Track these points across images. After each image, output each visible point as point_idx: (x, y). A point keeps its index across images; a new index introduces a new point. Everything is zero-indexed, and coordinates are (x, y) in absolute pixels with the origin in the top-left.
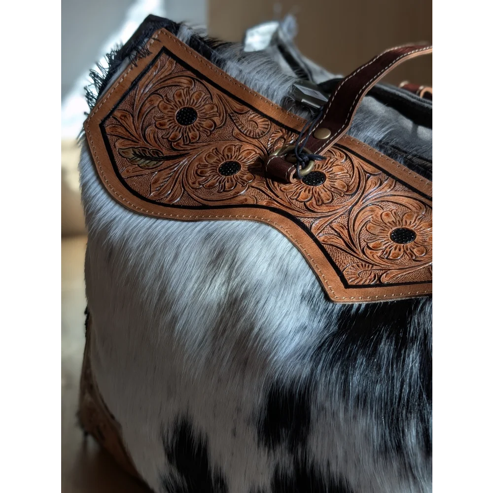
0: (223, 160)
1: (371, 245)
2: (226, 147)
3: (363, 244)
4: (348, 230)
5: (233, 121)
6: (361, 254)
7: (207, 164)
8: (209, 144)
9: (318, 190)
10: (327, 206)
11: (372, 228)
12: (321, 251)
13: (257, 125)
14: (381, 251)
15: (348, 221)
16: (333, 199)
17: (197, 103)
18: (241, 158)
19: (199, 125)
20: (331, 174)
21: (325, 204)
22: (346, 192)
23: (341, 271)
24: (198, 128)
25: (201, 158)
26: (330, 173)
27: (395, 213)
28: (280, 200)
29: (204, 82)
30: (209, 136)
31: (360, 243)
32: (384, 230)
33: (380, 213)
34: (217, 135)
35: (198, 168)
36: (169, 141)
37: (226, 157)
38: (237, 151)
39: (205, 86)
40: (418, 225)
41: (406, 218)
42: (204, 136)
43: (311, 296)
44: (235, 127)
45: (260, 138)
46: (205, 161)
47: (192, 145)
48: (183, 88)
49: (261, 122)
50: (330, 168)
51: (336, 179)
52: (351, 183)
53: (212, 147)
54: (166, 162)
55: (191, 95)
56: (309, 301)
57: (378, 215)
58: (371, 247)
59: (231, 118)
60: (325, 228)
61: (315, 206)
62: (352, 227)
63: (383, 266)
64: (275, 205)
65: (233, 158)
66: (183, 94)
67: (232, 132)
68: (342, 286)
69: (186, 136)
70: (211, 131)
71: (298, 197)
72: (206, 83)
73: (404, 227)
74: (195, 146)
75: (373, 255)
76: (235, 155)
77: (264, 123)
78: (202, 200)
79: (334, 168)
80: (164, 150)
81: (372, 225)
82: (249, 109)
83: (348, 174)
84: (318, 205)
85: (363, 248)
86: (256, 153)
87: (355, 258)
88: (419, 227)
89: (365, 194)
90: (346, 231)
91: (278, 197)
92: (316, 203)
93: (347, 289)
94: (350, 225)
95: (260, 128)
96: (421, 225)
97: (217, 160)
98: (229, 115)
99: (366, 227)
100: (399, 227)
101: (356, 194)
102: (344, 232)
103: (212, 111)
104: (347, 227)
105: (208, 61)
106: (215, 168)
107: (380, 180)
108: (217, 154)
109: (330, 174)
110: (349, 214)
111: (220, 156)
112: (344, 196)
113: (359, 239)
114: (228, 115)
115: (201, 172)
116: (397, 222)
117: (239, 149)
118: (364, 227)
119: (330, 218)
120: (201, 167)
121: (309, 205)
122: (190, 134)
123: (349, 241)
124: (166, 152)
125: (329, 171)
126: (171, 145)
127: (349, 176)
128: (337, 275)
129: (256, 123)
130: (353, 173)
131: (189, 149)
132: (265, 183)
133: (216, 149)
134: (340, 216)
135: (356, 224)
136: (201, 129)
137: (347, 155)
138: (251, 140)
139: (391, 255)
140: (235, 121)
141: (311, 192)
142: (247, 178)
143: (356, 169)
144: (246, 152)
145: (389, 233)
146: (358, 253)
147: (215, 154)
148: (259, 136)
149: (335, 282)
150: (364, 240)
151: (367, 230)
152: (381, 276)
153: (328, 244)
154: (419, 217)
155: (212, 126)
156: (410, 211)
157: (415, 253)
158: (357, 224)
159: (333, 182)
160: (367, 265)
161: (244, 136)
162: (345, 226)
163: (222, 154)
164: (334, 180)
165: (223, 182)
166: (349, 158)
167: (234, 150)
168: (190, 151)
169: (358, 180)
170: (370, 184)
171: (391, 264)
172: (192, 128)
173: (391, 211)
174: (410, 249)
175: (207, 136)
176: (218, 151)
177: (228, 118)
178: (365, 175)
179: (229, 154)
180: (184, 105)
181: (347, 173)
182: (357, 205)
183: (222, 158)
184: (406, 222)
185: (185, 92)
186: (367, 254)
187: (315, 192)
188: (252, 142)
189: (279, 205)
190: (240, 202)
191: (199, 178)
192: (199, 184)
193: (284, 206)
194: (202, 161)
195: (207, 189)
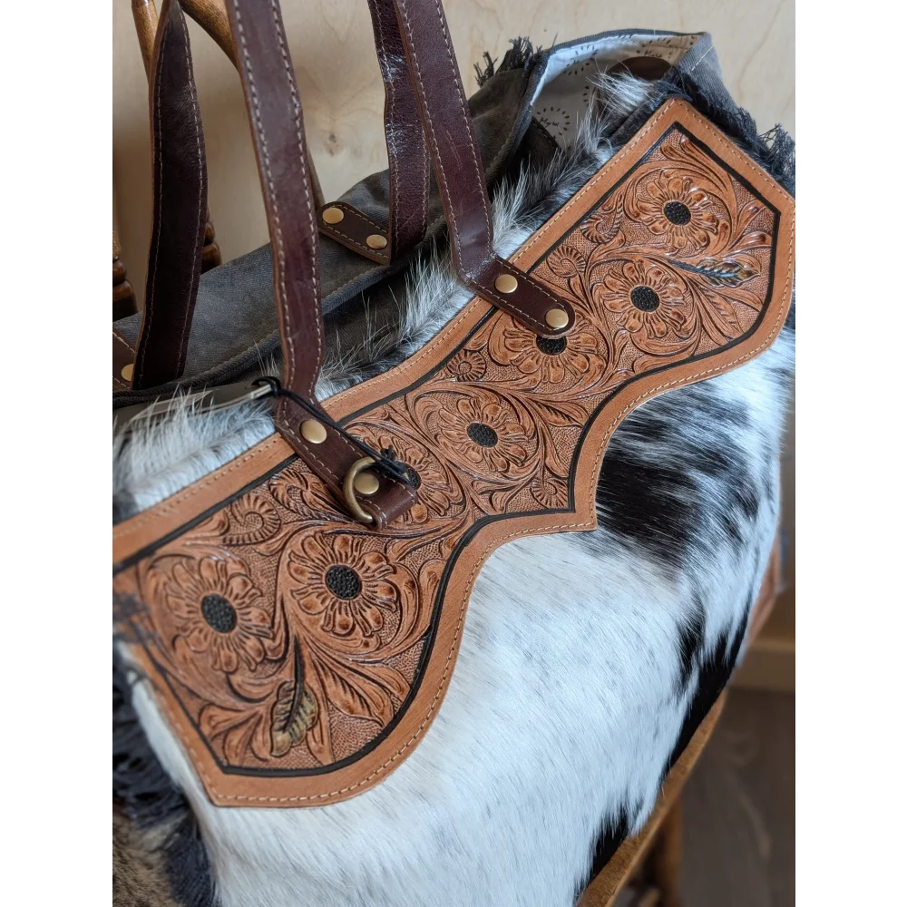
0: (319, 588)
2: (291, 575)
5: (241, 545)
7: (324, 614)
8: (281, 598)
13: (255, 513)
17: (194, 585)
19: (239, 601)
24: (245, 605)
25: (308, 620)
28: (446, 528)
29: (160, 552)
30: (262, 593)
34: (263, 581)
35: (332, 630)
36: (262, 662)
38: (303, 561)
39: (167, 556)
42: (260, 602)
44: (253, 546)
45: (280, 520)
46: (316, 617)
47: (276, 627)
48: (165, 593)
49: (249, 505)
53: (287, 597)
54: (307, 680)
59: (234, 546)
64: (457, 537)
65: (318, 571)
66: (177, 600)
67: (262, 555)
68: (569, 515)
69: (258, 631)
70: (254, 587)
71: (442, 507)
74: (280, 623)
77: (252, 502)
78: (413, 637)
80: (280, 676)
82: (222, 511)
86: (313, 536)
87: (523, 490)
91: (438, 530)
95: (261, 512)
97: (317, 597)
98: (227, 546)
100: (467, 436)
103: (215, 569)
106: (337, 604)
108: (304, 593)
111: (309, 590)
115: (344, 627)
117: (298, 556)
120: (331, 626)
122: (255, 622)
124: (286, 675)
126: (271, 661)
129: (249, 513)
131: (284, 633)
132: (396, 540)
133: (292, 591)
136: (247, 600)
138: (283, 533)
142: (376, 562)
144: (308, 550)
147: (303, 596)
148: (276, 520)
155: (245, 581)
161: (273, 540)
163: (305, 585)
165: (374, 600)
167: (301, 566)
168: (291, 634)
172: (244, 614)
175: (262, 596)
176: (298, 590)
179: (310, 575)
180: (197, 608)
183: (315, 588)
185: (174, 594)
188: (288, 533)
189: (457, 532)
190: (432, 583)
191: (357, 634)
192: (371, 636)
193: (458, 528)
194: (318, 620)
195: (383, 627)
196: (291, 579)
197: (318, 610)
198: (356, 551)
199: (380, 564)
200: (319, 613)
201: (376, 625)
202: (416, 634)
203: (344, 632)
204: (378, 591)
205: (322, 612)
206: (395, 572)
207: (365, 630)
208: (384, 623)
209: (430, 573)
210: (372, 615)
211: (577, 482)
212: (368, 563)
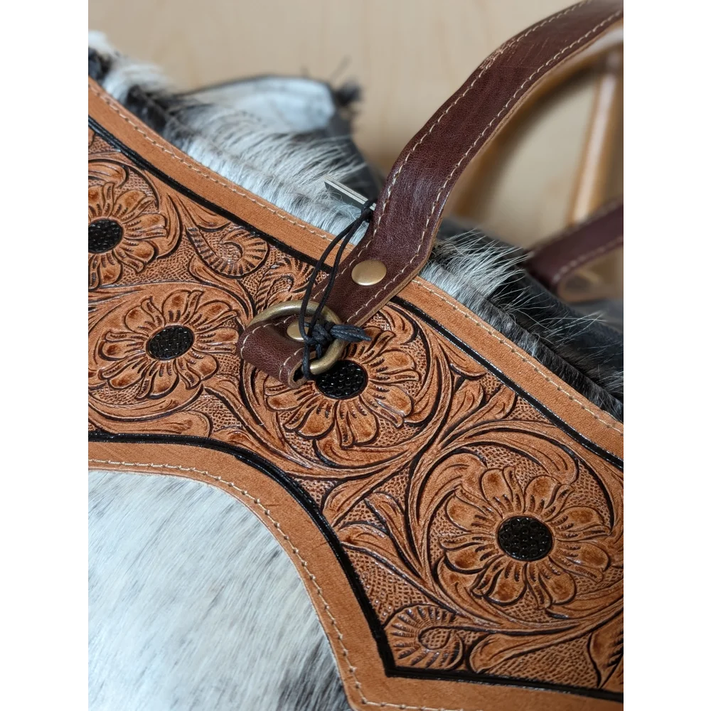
0: (160, 321)
1: (453, 557)
2: (171, 294)
3: (437, 552)
4: (405, 513)
6: (430, 581)
7: (126, 331)
8: (139, 289)
9: (346, 409)
10: (364, 451)
11: (459, 512)
12: (340, 568)
13: (241, 252)
14: (476, 575)
15: (407, 491)
16: (377, 434)
17: (126, 211)
18: (197, 320)
19: (123, 252)
20: (380, 371)
21: (359, 445)
22: (409, 416)
23: (382, 623)
24: (120, 258)
25: (116, 318)
26: (379, 367)
27: (510, 473)
28: (261, 431)
29: (146, 174)
30: (141, 272)
31: (429, 549)
32: (484, 519)
33: (478, 473)
34: (156, 270)
35: (107, 341)
37: (168, 318)
38: (192, 303)
39: (147, 182)
40: (559, 513)
41: (535, 490)
42: (129, 272)
43: (304, 690)
44: (196, 256)
45: (243, 277)
46: (122, 324)
47: (103, 290)
48: (102, 183)
49: (249, 245)
50: (379, 355)
51: (388, 384)
52: (421, 394)
53: (143, 294)
55: (116, 196)
56: (298, 702)
57: (474, 479)
58: (453, 562)
59: (190, 240)
60: (353, 506)
61: (336, 450)
62: (415, 506)
63: (477, 620)
64: (249, 444)
65: (182, 318)
66: (101, 195)
67: (188, 265)
68: (380, 666)
69: (93, 274)
70: (145, 264)
71: (301, 425)
72: (150, 175)
73: (527, 513)
74: (108, 293)
75: (456, 585)
76: (187, 312)
77: (255, 247)
78: (100, 419)
79: (386, 356)
81: (460, 504)
82: (229, 221)
83: (414, 374)
84: (343, 448)
85: (436, 565)
86: (230, 310)
87: (416, 591)
88: (561, 517)
89: (450, 422)
90: (400, 516)
91: (258, 422)
92: (341, 443)
93: (392, 678)
94: (409, 502)
95: (246, 258)
96: (566, 513)
97: (148, 322)
98: (187, 233)
99: (445, 508)
100: (515, 513)
101: (430, 424)
102: (395, 519)
103: (153, 227)
104: (404, 507)
105: (158, 136)
106: (140, 341)
107: (484, 389)
108: (150, 309)
109: (378, 371)
110: (411, 473)
111: (155, 314)
112: (402, 426)
113: (428, 539)
114: (184, 233)
115: (111, 351)
116: (515, 499)
117: (197, 298)
118: (442, 508)
119: (367, 480)
120: (112, 339)
121: (325, 446)
122: (102, 270)
123: (406, 542)
125: (375, 362)
127: (417, 378)
128: (371, 635)
129: (238, 247)
130: (427, 370)
131: (95, 299)
132: (236, 382)
133: (151, 298)
134: (391, 476)
135: (423, 499)
136: (127, 260)
137: (416, 327)
138: (225, 281)
139: (496, 589)
140: (196, 244)
141: (331, 415)
142: (203, 369)
143: (433, 361)
144: (210, 306)
145: (496, 526)
146: (423, 577)
147: (146, 309)
148: (241, 272)
149: (365, 655)
150: (439, 544)
151: (446, 516)
152: (471, 648)
153: (357, 550)
154: (561, 491)
155: (149, 255)
156: (542, 471)
157: (550, 590)
158: (426, 497)
159: (381, 390)
160: (441, 611)
161: (212, 273)
162: (399, 505)
163: (160, 309)
164: (385, 387)
165: (150, 375)
166: (422, 334)
167: (185, 302)
168: (96, 303)
169: (436, 388)
170: (461, 400)
171: (496, 615)
172: (109, 258)
173: (503, 470)
174: (540, 579)
175: (137, 273)
176: (153, 304)
177: (185, 237)
178: (453, 378)
179: (175, 311)
180: (100, 214)
181: (414, 370)
182: (430, 451)
183: (158, 318)
184: (533, 500)
185: (105, 191)
186: (442, 583)
187: (341, 414)
188: (227, 285)
189: (258, 445)
190: (176, 428)
191: (102, 363)
192: (102, 378)
193: (267, 448)
194: (117, 326)
195: (115, 389)
196: (166, 296)
197: (129, 324)
198: (216, 349)
199: (201, 373)
200: (127, 327)
201: (117, 381)
202: (105, 422)
203: (104, 351)
204: (163, 378)
205: (129, 329)
206: (189, 388)
207: (109, 371)
208: (121, 389)
209: (190, 422)
210: (130, 376)
211: (463, 686)
212: (199, 363)
